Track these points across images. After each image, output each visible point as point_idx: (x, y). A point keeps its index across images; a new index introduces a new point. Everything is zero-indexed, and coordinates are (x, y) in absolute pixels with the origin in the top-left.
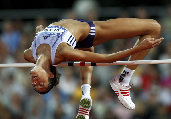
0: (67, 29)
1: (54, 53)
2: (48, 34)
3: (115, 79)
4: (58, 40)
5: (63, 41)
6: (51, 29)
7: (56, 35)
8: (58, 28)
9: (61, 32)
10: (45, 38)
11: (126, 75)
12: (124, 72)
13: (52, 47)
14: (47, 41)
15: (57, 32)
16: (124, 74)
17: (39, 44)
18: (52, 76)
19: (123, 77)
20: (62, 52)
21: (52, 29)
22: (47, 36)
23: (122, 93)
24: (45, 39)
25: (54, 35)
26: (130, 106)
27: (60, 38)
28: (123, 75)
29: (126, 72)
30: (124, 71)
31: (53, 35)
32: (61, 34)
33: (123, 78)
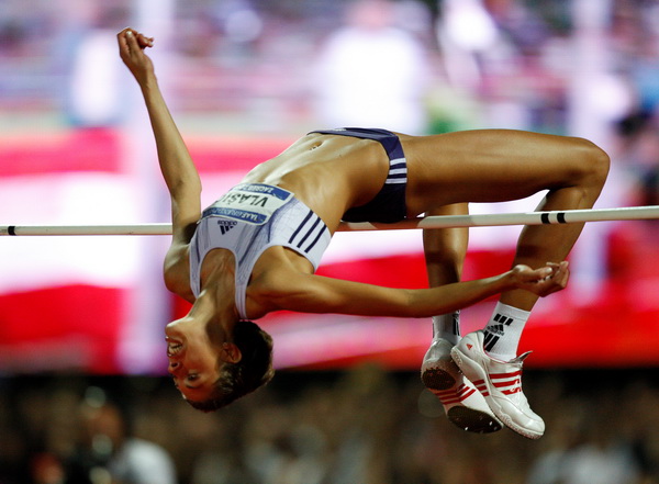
0: (292, 195)
1: (242, 284)
2: (230, 215)
3: (471, 344)
4: (258, 239)
5: (273, 242)
6: (244, 196)
7: (253, 221)
8: (266, 192)
9: (269, 212)
10: (222, 227)
11: (505, 326)
12: (496, 319)
13: (240, 263)
14: (229, 241)
15: (258, 209)
16: (498, 324)
17: (208, 250)
18: (237, 355)
19: (495, 335)
20: (263, 288)
21: (247, 198)
22: (229, 223)
23: (497, 385)
24: (223, 232)
25: (249, 219)
26: (527, 425)
27: (264, 230)
28: (496, 327)
29: (504, 318)
30: (498, 316)
31: (245, 219)
32: (269, 216)
33: (497, 338)
